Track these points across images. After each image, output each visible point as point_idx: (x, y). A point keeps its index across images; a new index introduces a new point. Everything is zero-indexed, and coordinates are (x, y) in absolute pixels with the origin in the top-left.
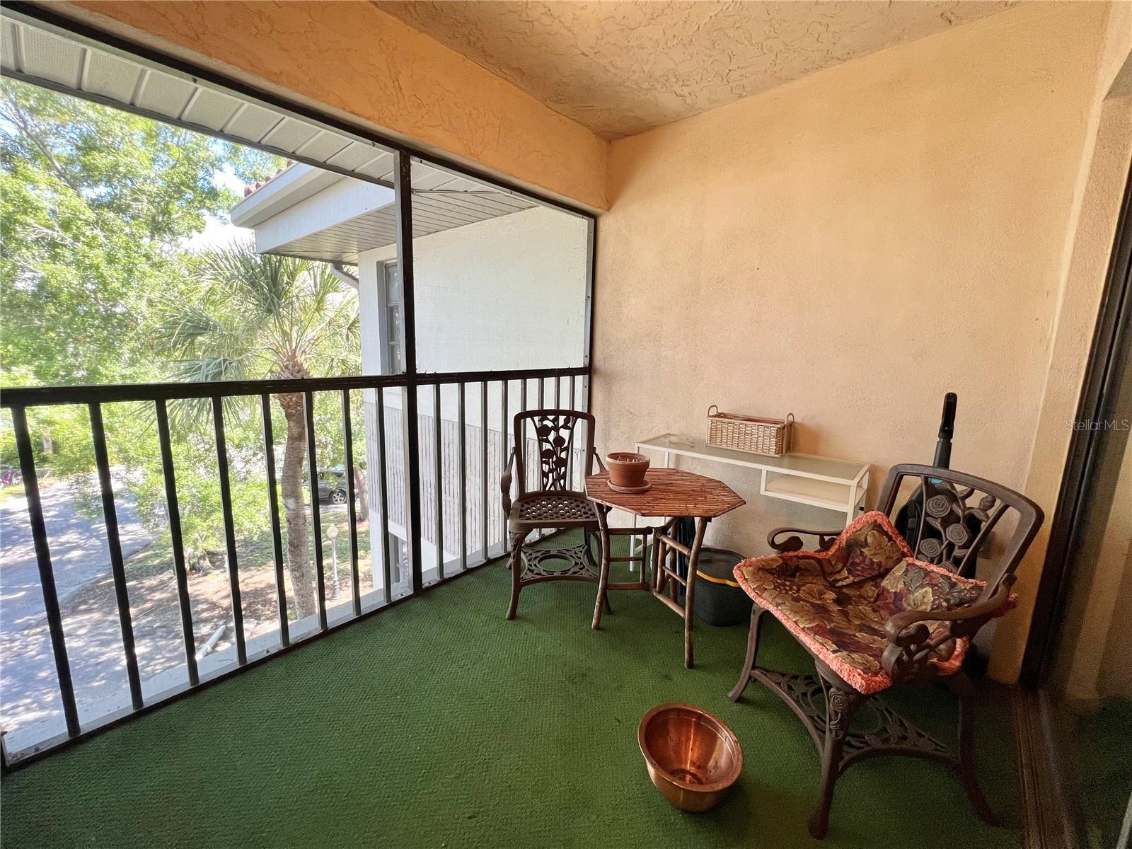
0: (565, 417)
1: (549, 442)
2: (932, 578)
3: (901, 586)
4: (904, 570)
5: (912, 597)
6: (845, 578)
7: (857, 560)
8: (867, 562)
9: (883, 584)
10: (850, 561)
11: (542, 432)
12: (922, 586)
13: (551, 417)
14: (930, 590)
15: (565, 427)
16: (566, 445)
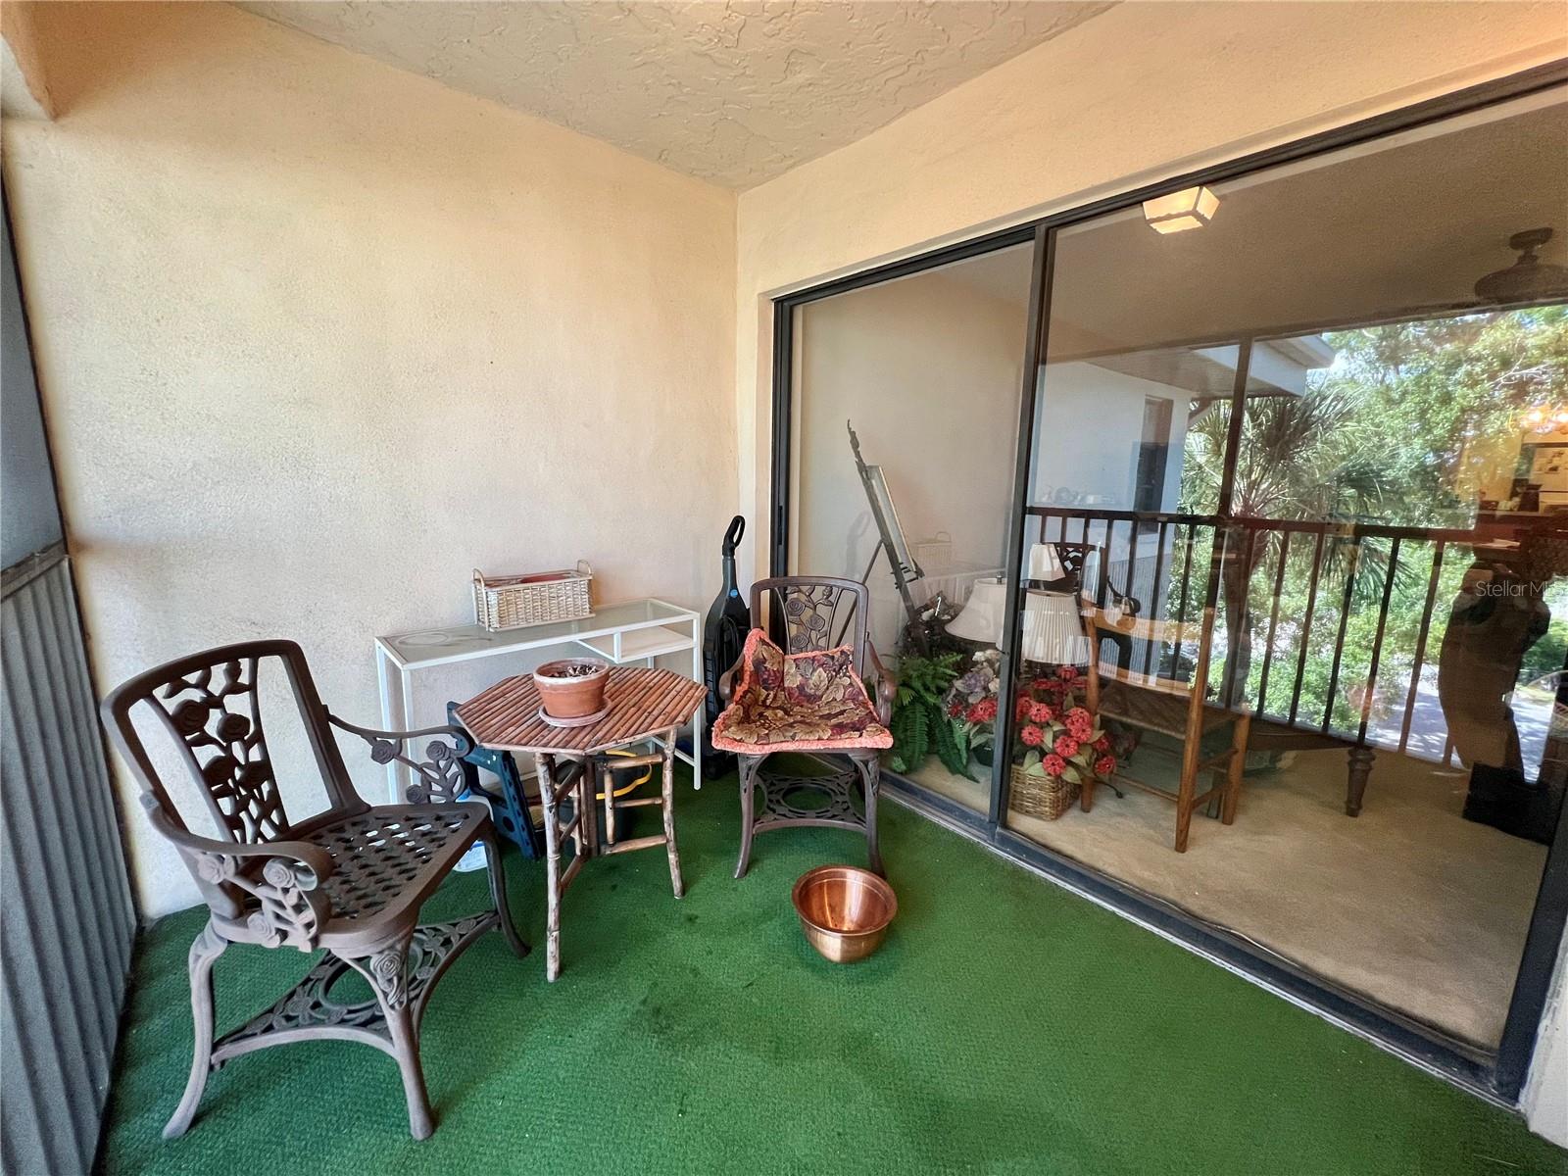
0: (224, 665)
1: (213, 741)
2: (819, 661)
3: (800, 678)
4: (794, 666)
5: (811, 682)
6: (768, 695)
7: (765, 677)
8: (772, 674)
9: (786, 685)
10: (761, 679)
11: (187, 723)
12: (814, 670)
13: (193, 678)
14: (821, 669)
15: (234, 688)
16: (252, 729)
